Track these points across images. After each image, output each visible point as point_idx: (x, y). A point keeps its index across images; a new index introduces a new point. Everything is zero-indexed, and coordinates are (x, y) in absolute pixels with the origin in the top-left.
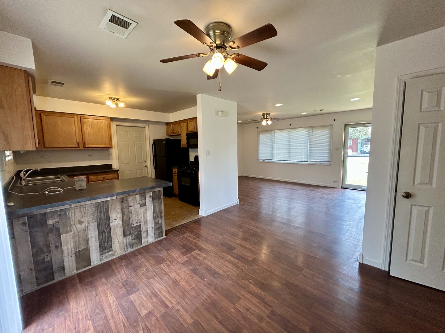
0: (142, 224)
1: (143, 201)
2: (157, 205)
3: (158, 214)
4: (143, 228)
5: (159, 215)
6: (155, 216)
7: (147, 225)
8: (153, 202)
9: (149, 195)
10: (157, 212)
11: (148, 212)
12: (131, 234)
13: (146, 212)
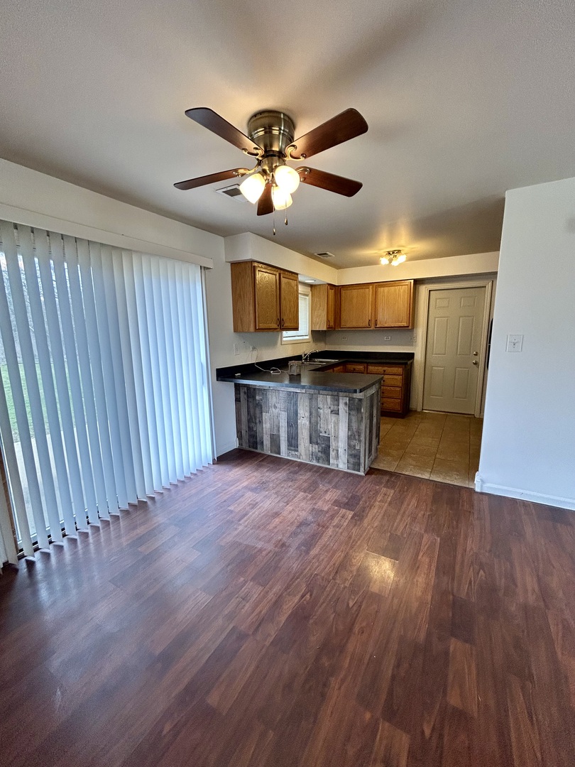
0: (332, 439)
1: (336, 407)
2: (354, 419)
3: (356, 434)
4: (333, 444)
5: (357, 437)
6: (350, 434)
7: (338, 442)
8: (349, 414)
9: (344, 401)
10: (354, 430)
11: (340, 424)
12: (317, 444)
13: (338, 423)
